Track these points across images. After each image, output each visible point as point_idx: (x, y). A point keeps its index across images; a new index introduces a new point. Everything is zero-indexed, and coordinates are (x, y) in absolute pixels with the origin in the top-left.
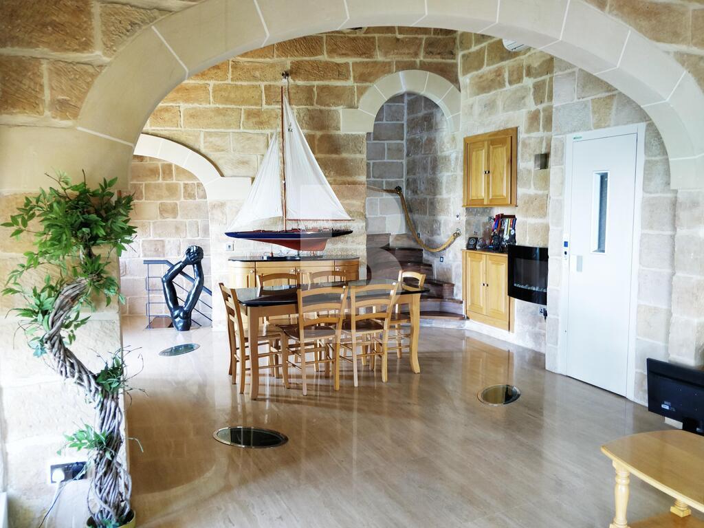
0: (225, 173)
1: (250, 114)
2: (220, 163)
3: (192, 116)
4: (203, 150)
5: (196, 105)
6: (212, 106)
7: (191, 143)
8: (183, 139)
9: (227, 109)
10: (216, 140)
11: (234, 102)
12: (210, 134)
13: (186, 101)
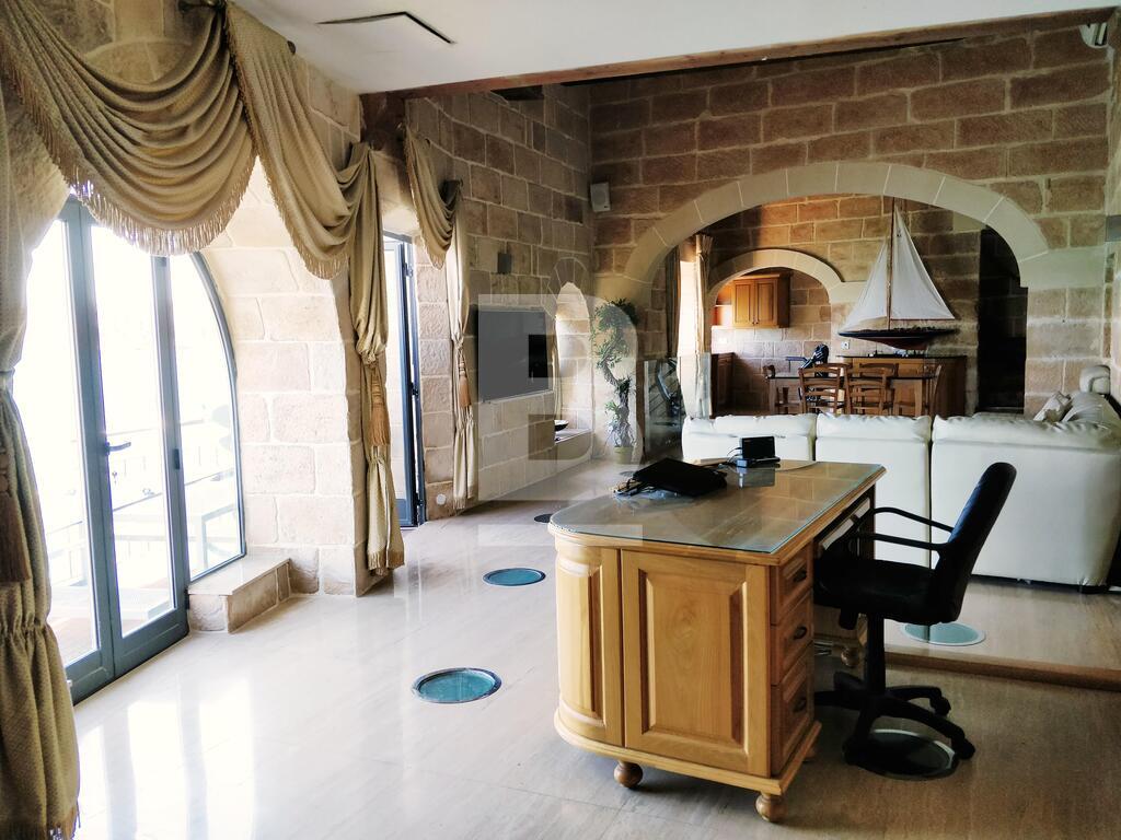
0: (846, 279)
1: (869, 224)
2: (842, 270)
3: (823, 231)
4: (829, 260)
5: (826, 220)
6: (839, 220)
7: (820, 254)
8: (814, 251)
9: (850, 221)
10: (840, 250)
11: (857, 215)
12: (835, 245)
13: (818, 218)
